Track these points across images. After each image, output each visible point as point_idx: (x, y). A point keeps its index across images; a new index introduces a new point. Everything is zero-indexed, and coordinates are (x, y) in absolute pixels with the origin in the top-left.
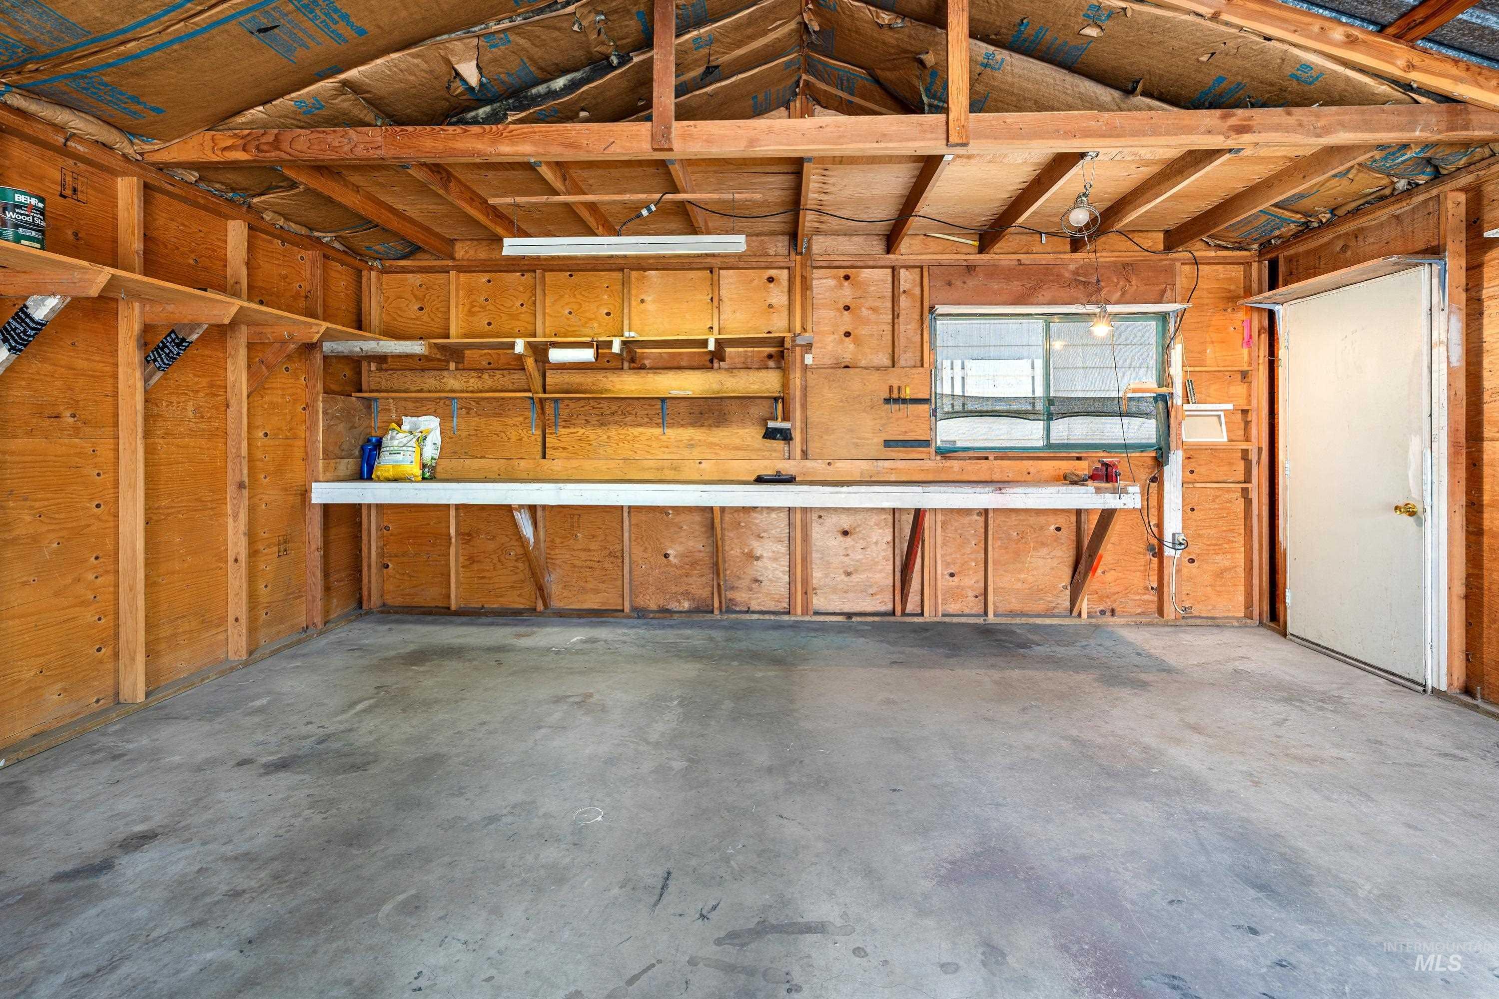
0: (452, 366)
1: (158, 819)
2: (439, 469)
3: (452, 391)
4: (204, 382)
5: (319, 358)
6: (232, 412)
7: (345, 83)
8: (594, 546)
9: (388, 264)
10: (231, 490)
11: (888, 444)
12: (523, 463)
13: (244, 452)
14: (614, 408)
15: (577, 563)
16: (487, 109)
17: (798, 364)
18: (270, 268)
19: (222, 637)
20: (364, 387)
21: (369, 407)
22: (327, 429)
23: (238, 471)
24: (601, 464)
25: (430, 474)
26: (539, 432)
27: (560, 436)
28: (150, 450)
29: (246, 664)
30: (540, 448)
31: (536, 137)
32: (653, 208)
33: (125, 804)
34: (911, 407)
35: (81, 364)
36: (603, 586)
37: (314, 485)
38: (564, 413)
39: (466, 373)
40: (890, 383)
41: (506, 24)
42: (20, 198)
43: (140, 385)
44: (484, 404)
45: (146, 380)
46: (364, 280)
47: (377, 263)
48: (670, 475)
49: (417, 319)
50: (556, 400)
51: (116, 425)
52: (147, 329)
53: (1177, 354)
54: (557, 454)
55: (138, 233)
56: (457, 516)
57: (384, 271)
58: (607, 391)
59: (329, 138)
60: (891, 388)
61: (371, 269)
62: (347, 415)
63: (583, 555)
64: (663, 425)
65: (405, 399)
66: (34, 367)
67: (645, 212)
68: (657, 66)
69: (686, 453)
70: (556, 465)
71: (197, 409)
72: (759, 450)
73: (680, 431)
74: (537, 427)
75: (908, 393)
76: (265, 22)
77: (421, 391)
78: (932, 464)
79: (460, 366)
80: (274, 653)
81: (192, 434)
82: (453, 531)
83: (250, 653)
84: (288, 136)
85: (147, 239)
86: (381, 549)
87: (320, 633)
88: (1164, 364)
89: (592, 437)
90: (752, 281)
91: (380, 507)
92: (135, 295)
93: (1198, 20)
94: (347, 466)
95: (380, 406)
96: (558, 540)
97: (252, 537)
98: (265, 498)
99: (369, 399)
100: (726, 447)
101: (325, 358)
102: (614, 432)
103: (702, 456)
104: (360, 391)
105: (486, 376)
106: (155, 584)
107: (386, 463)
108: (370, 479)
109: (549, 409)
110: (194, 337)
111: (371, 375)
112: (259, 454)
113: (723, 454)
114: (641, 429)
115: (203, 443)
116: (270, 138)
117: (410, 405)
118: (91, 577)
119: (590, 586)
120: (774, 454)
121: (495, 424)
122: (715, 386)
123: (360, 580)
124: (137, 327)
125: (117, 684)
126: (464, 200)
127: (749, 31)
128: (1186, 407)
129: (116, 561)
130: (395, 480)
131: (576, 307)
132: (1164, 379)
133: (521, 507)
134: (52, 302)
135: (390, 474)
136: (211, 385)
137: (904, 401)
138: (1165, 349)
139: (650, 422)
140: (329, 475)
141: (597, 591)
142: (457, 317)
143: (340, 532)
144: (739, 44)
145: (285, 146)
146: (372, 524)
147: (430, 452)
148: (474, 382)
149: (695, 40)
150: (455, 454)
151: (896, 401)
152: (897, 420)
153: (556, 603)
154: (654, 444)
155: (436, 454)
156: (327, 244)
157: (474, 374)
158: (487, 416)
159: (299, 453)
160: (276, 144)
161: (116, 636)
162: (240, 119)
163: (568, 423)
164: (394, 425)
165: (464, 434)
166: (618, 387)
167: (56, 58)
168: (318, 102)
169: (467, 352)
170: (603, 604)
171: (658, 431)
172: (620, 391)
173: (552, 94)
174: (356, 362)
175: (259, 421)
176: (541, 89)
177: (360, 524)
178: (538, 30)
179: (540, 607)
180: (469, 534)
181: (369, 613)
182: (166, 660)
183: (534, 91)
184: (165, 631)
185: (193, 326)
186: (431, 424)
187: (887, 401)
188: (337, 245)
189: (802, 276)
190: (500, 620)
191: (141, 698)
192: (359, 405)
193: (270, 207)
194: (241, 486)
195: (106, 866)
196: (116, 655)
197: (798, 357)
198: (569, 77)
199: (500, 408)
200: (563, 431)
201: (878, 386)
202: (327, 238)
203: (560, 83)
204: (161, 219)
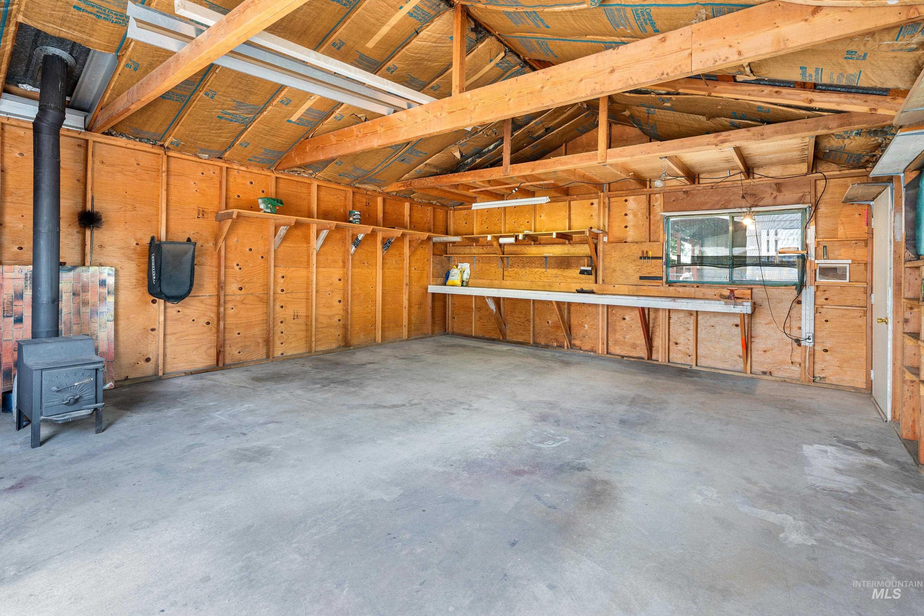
0: (474, 244)
1: (376, 361)
2: (470, 283)
3: (474, 254)
4: (398, 253)
5: (431, 243)
6: (405, 262)
7: (426, 164)
8: (522, 316)
9: (455, 207)
10: (404, 285)
11: (642, 278)
12: (496, 281)
13: (408, 274)
14: (528, 260)
15: (515, 322)
16: (471, 159)
17: (601, 241)
18: (417, 215)
19: (401, 331)
20: (448, 252)
21: (449, 260)
22: (434, 267)
23: (406, 280)
24: (523, 283)
25: (464, 284)
26: (502, 270)
27: (510, 271)
28: (383, 273)
29: (407, 340)
30: (502, 276)
31: (472, 175)
32: (517, 189)
33: (371, 358)
34: (653, 261)
35: (369, 249)
36: (524, 333)
37: (429, 286)
38: (510, 262)
39: (478, 247)
40: (643, 249)
41: (465, 140)
42: (356, 213)
43: (381, 254)
44: (484, 259)
45: (383, 253)
46: (449, 214)
47: (452, 208)
48: (548, 288)
49: (465, 227)
50: (507, 257)
51: (376, 265)
52: (383, 239)
53: (811, 230)
54: (507, 278)
55: (382, 212)
56: (475, 301)
57: (455, 210)
58: (526, 254)
59: (422, 181)
60: (643, 252)
61: (451, 210)
62: (441, 263)
63: (518, 319)
64: (546, 267)
65: (460, 257)
66: (360, 250)
67: (514, 191)
68: (504, 148)
69: (554, 279)
70: (507, 283)
71: (396, 261)
72: (584, 279)
73: (552, 270)
74: (501, 267)
75: (650, 254)
76: (403, 159)
77: (464, 254)
78: (665, 288)
79: (478, 244)
80: (416, 339)
81: (395, 268)
82: (474, 306)
83: (408, 337)
84: (413, 182)
85: (384, 212)
86: (453, 311)
87: (430, 337)
88: (804, 236)
89: (520, 272)
90: (584, 205)
91: (453, 295)
92: (380, 230)
93: (704, 97)
94: (440, 280)
95: (453, 259)
96: (509, 313)
97: (409, 300)
98: (415, 289)
99: (449, 257)
100: (570, 278)
101: (434, 244)
102: (528, 270)
103: (560, 281)
104: (447, 254)
105: (485, 248)
106: (384, 311)
107: (450, 281)
108: (446, 285)
109: (505, 261)
110: (393, 241)
111: (450, 249)
112: (413, 275)
113: (569, 280)
114: (537, 269)
115: (397, 271)
116: (409, 183)
117: (461, 259)
118: (370, 306)
119: (520, 332)
120: (590, 281)
121: (487, 267)
122: (566, 251)
123: (445, 322)
124: (381, 238)
125: (375, 337)
126: (465, 190)
127: (557, 115)
128: (816, 262)
129: (376, 303)
130: (453, 286)
131: (516, 220)
132: (805, 246)
133: (488, 297)
134: (362, 235)
135: (451, 284)
136: (400, 254)
137: (649, 258)
138: (805, 229)
139: (541, 266)
140: (434, 283)
141: (522, 335)
142: (477, 226)
143: (439, 304)
144: (555, 119)
145: (412, 185)
146: (449, 301)
147: (466, 277)
148: (481, 251)
149: (535, 123)
150: (475, 277)
151: (645, 258)
152: (646, 267)
153: (508, 338)
154: (542, 276)
155: (468, 277)
156: (435, 204)
157: (481, 247)
158: (485, 263)
159: (425, 275)
160: (410, 185)
161: (375, 324)
162: (403, 178)
163: (512, 266)
164: (455, 266)
165: (477, 270)
166: (530, 252)
167: (363, 176)
168: (420, 170)
169: (480, 239)
170: (524, 340)
171: (544, 270)
172: (530, 254)
173: (490, 151)
174: (446, 244)
175: (413, 264)
176: (486, 150)
177: (446, 302)
178: (474, 139)
179: (501, 338)
180: (480, 308)
181: (448, 334)
182: (387, 334)
183: (484, 151)
184: (387, 325)
185: (392, 238)
186: (466, 266)
187: (641, 258)
188: (438, 204)
189: (604, 202)
190: (487, 341)
191: (380, 342)
192: (445, 259)
193: (416, 197)
194: (407, 285)
195: (365, 365)
196: (375, 329)
197: (601, 238)
198: (494, 144)
199: (489, 261)
200: (510, 269)
201: (636, 251)
202: (434, 202)
203: (492, 147)
204: (387, 207)
